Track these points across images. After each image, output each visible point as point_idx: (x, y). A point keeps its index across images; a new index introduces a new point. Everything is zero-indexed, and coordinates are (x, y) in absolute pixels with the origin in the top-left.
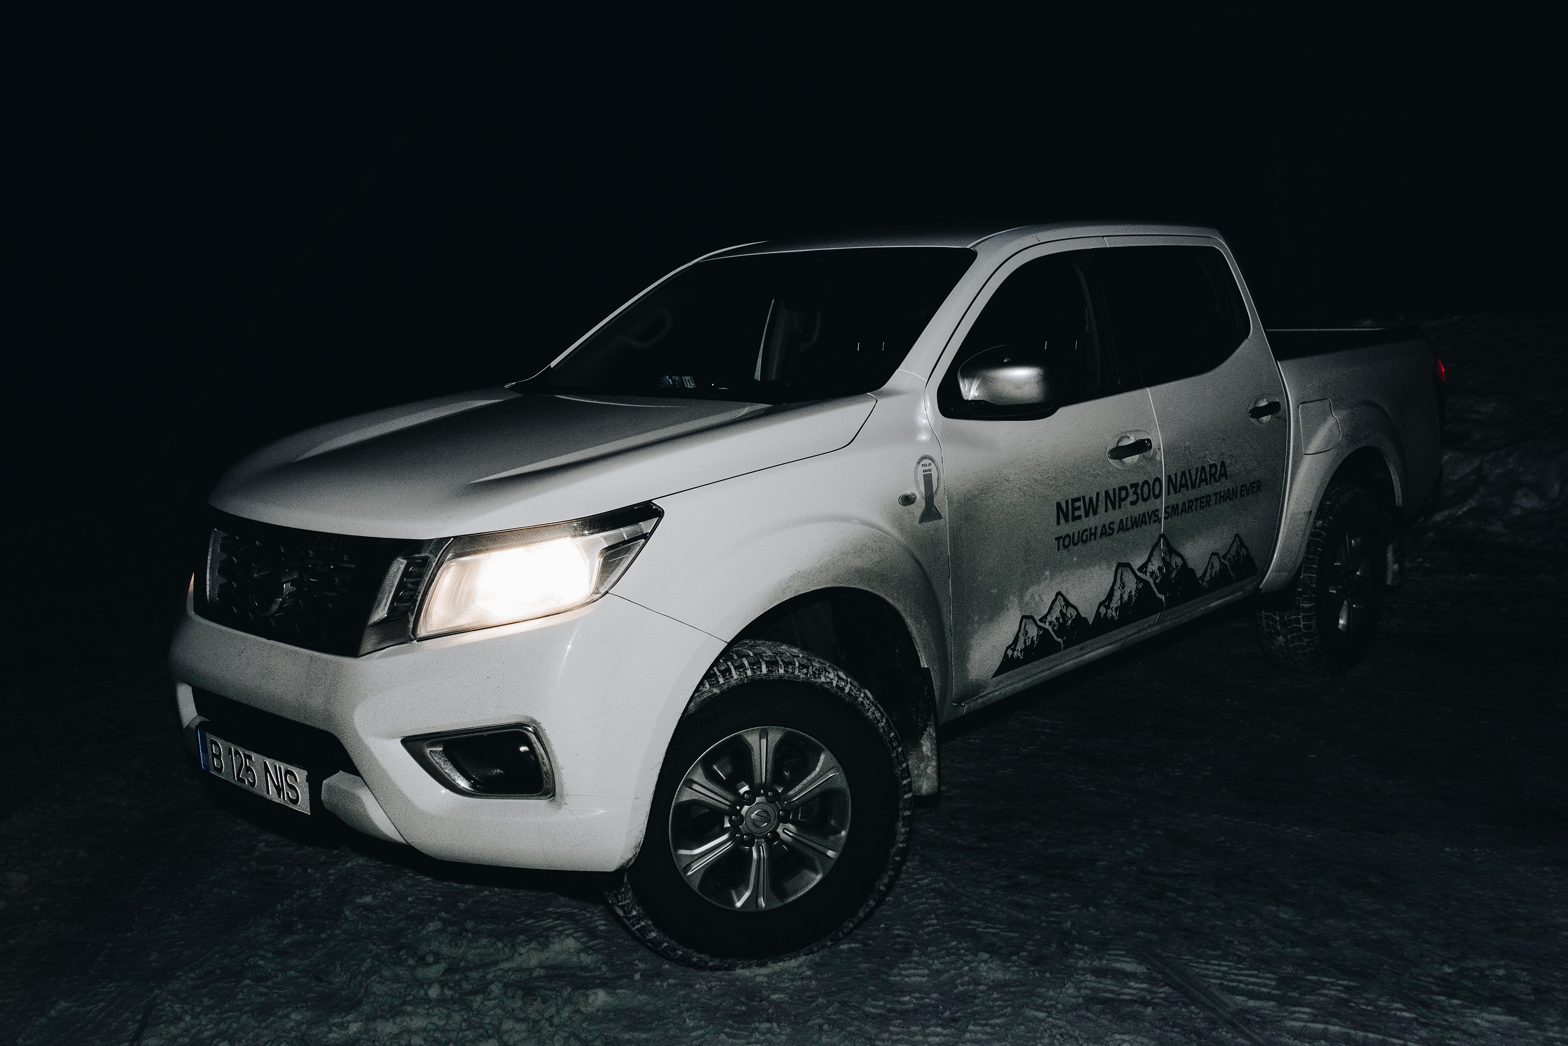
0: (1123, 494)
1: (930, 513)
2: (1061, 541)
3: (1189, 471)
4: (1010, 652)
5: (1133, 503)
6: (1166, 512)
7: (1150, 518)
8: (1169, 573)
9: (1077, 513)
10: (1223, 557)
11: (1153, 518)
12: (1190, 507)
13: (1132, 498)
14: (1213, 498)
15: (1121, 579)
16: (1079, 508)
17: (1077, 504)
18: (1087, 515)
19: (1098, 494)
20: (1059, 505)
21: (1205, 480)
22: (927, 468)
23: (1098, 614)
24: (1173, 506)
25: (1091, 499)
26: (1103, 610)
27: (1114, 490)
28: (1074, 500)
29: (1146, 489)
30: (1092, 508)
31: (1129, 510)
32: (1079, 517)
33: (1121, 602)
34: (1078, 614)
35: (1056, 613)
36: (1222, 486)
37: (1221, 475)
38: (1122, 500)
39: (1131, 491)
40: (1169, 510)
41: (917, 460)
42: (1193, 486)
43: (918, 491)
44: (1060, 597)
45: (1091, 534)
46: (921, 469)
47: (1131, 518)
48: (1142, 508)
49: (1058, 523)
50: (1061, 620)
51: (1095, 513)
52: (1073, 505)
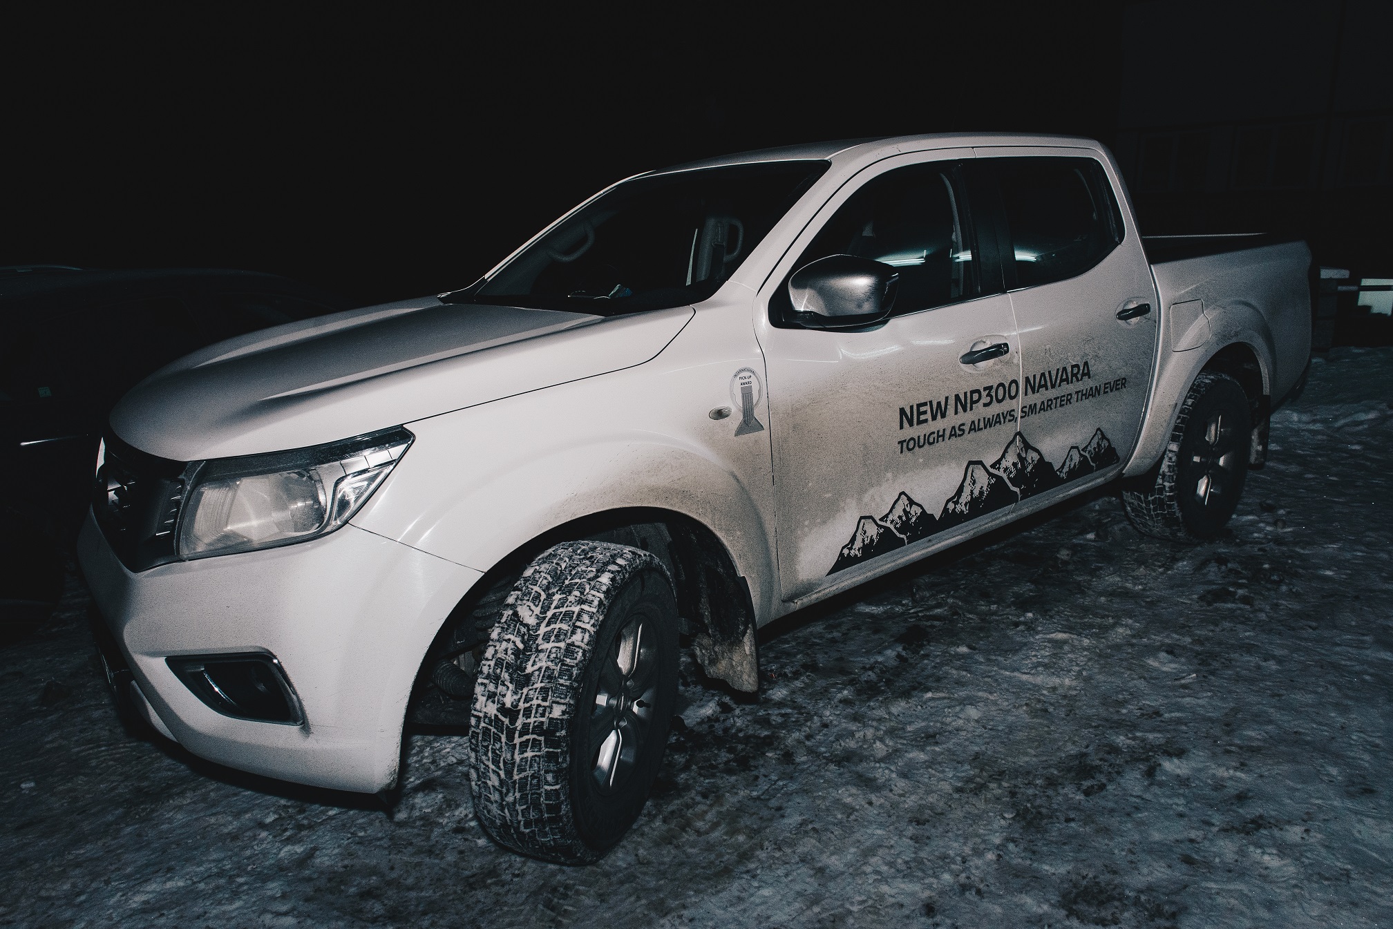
0: (976, 397)
1: (749, 423)
2: (905, 444)
3: (1050, 372)
4: (846, 551)
5: (985, 405)
6: (1022, 411)
7: (1005, 418)
8: (1024, 467)
9: (922, 417)
10: (1083, 450)
11: (1009, 417)
12: (1049, 406)
13: (985, 400)
14: (1075, 396)
15: (972, 475)
16: (925, 412)
17: (922, 409)
18: (934, 418)
19: (947, 398)
20: (902, 411)
21: (1067, 380)
22: (747, 380)
23: (945, 510)
24: (1030, 406)
25: (939, 403)
26: (951, 506)
27: (965, 393)
28: (919, 406)
29: (1001, 391)
30: (940, 411)
31: (980, 412)
32: (926, 421)
33: (972, 497)
34: (924, 511)
35: (899, 511)
36: (1086, 384)
37: (1083, 374)
38: (973, 402)
39: (984, 394)
40: (1027, 410)
41: (734, 373)
42: (1053, 386)
43: (734, 406)
44: (903, 496)
45: (939, 436)
46: (738, 382)
47: (984, 419)
48: (996, 409)
49: (901, 427)
50: (904, 518)
51: (943, 416)
52: (918, 409)
